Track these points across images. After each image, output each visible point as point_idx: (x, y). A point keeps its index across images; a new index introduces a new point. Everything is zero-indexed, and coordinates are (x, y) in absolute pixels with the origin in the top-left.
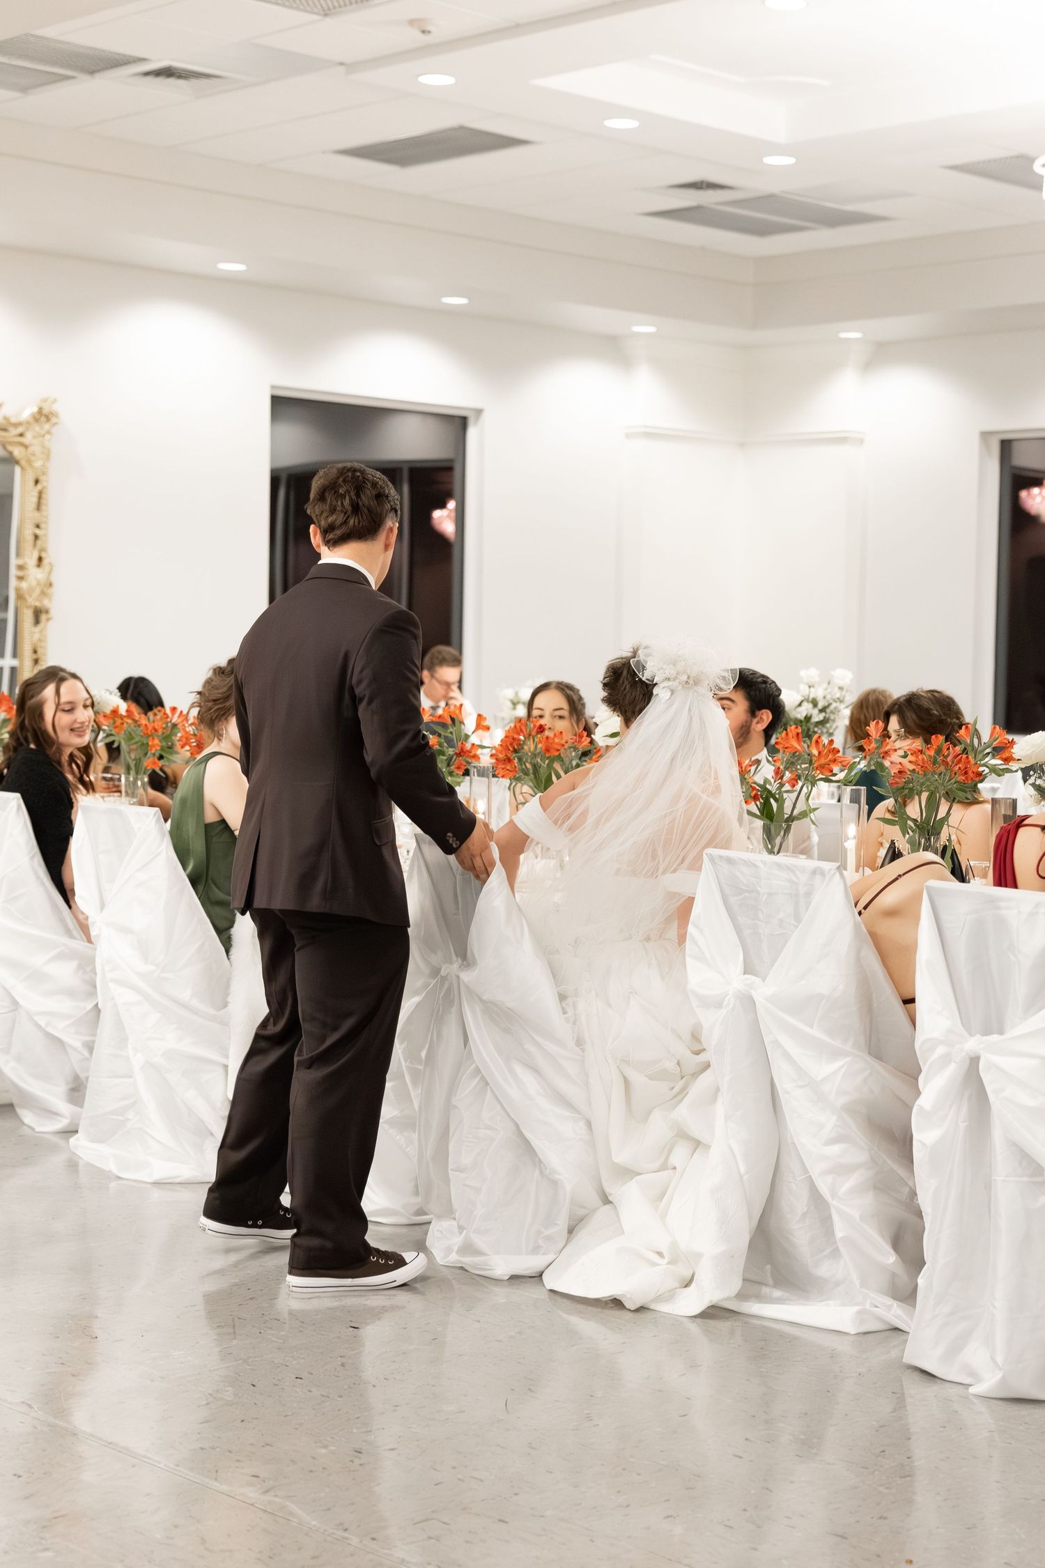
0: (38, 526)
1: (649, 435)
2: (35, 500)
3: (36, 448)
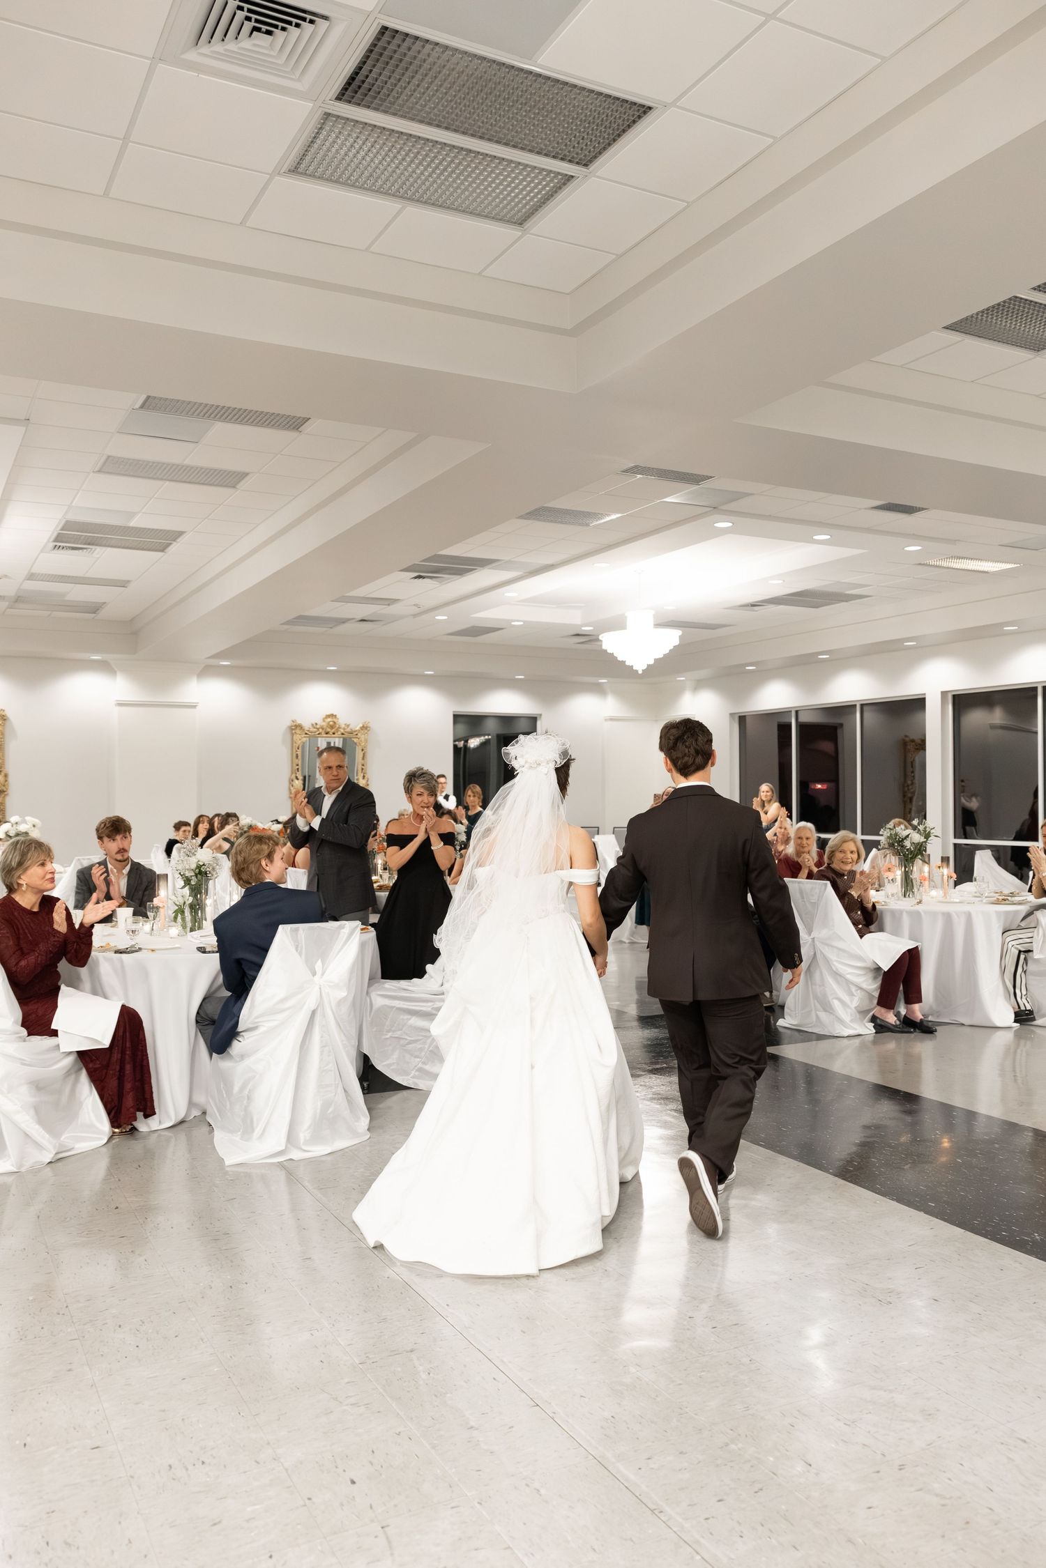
0: (363, 765)
1: (611, 719)
2: (362, 756)
3: (363, 739)
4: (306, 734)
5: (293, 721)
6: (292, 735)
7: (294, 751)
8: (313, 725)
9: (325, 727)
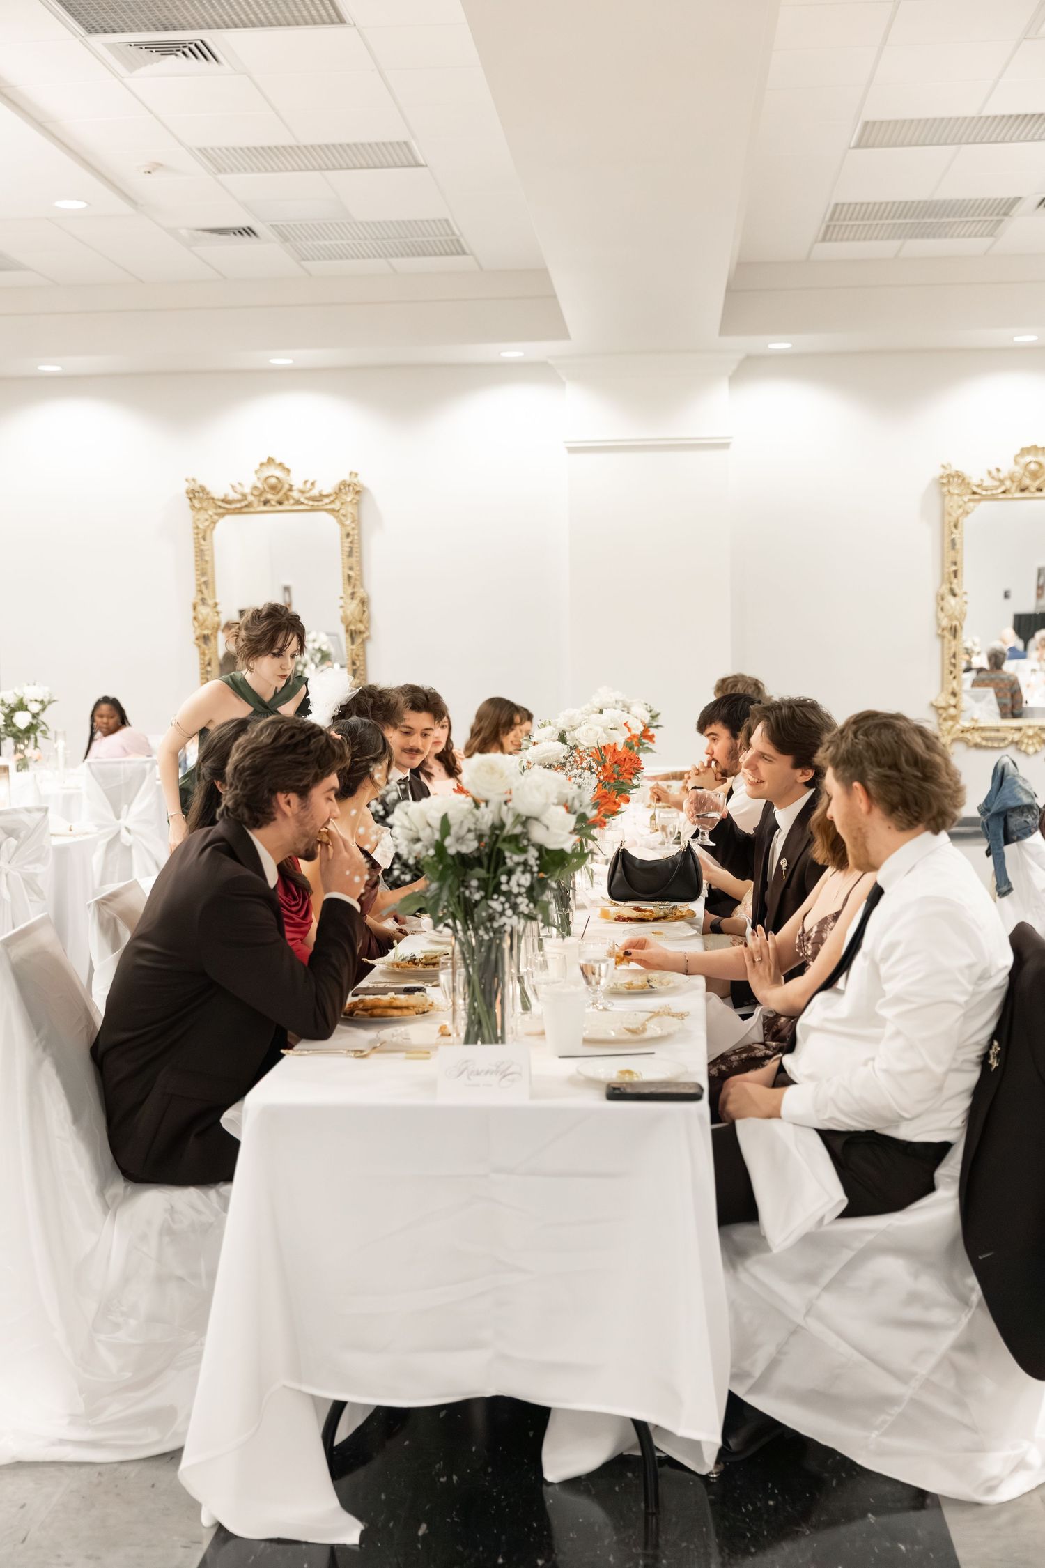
4: (974, 493)
5: (943, 466)
6: (943, 496)
7: (947, 532)
8: (990, 473)
9: (1018, 475)
